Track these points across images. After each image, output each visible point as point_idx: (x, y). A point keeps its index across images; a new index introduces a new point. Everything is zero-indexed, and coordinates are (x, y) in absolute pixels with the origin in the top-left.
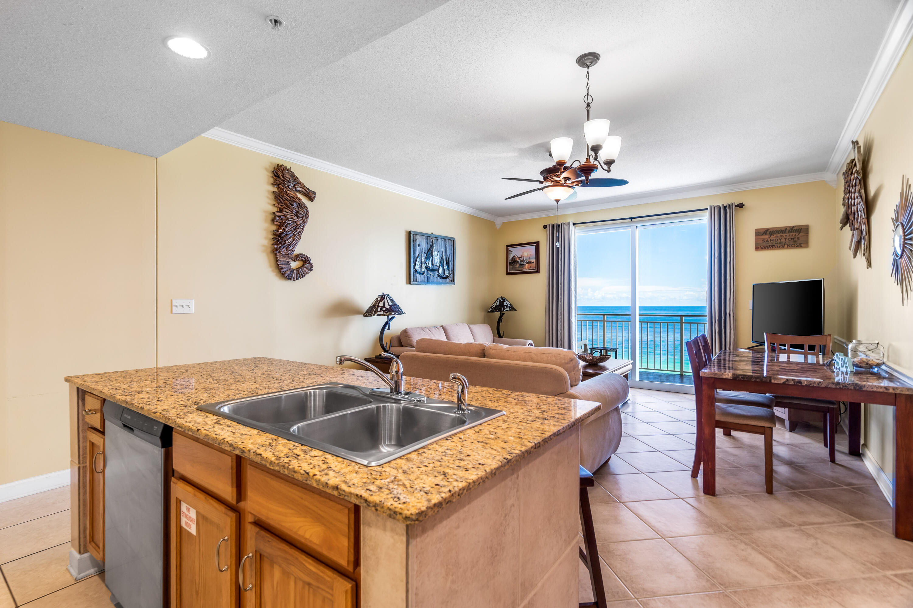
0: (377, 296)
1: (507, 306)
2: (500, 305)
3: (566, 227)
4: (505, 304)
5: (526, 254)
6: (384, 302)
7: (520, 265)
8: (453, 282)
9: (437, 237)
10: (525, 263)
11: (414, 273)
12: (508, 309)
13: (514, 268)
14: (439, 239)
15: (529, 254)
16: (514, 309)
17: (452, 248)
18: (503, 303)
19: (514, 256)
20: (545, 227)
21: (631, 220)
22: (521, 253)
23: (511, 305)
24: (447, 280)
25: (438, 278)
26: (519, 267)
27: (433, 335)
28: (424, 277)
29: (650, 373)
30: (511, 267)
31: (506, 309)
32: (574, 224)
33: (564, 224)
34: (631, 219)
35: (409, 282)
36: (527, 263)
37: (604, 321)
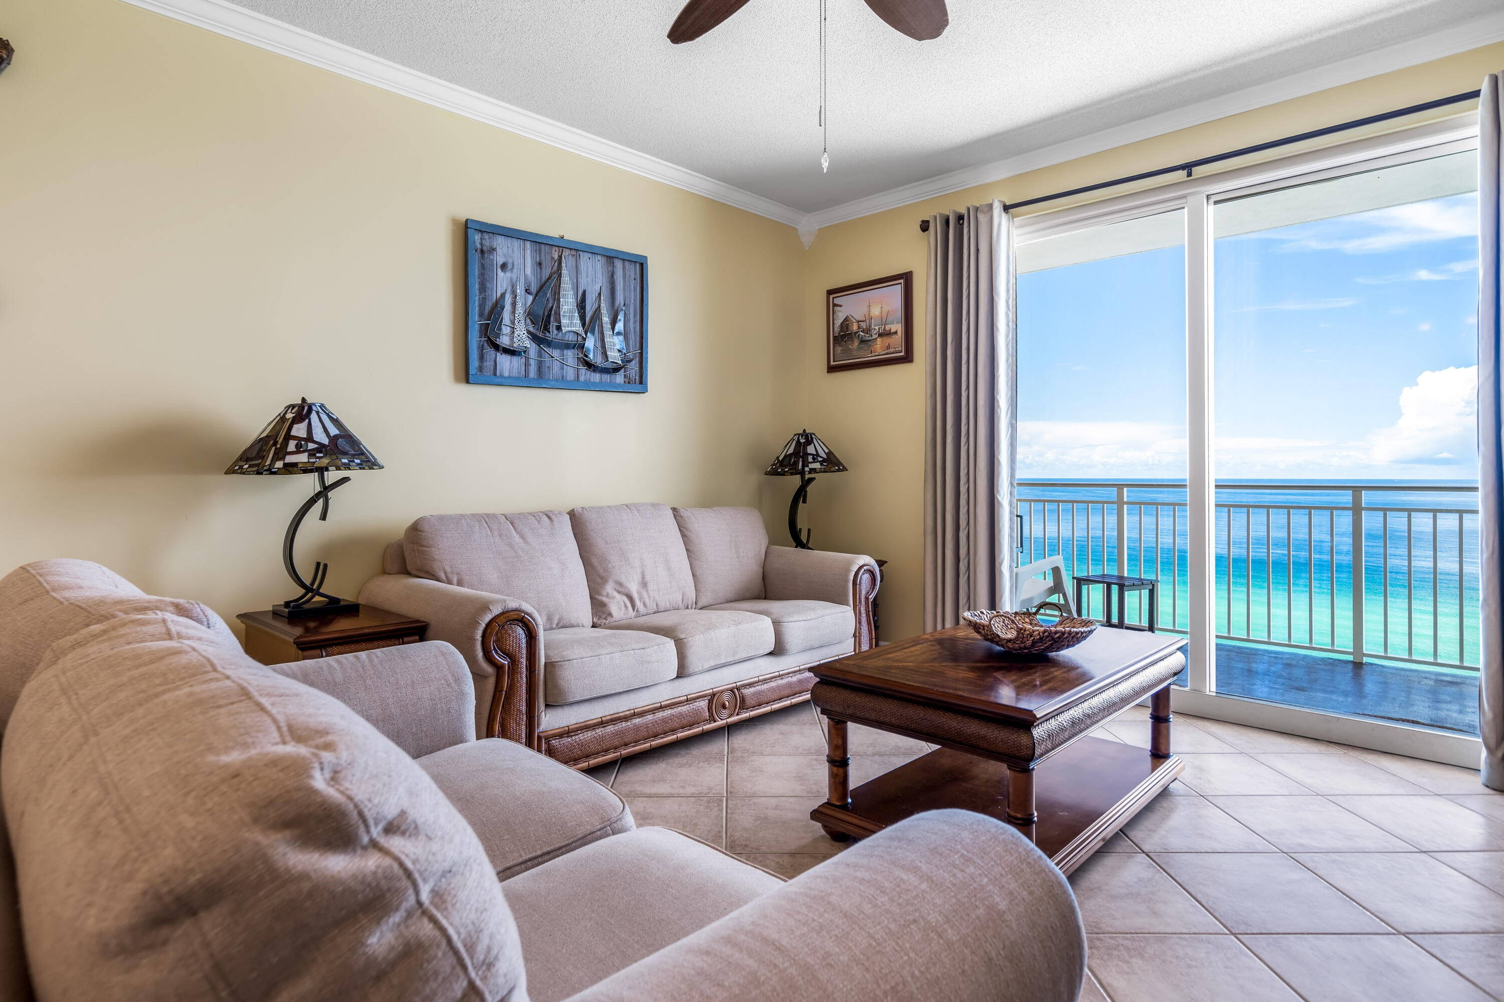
0: (281, 409)
1: (816, 456)
2: (796, 453)
3: (982, 218)
4: (811, 449)
5: (876, 311)
6: (310, 424)
7: (863, 341)
8: (641, 383)
9: (577, 249)
10: (875, 337)
11: (481, 349)
12: (817, 466)
13: (846, 351)
14: (587, 255)
15: (885, 310)
16: (838, 463)
17: (635, 285)
18: (805, 449)
19: (846, 319)
20: (925, 226)
21: (1189, 175)
22: (864, 310)
23: (830, 454)
24: (619, 378)
25: (583, 370)
26: (859, 349)
27: (523, 537)
28: (527, 365)
29: (1255, 652)
30: (839, 349)
31: (812, 466)
32: (1006, 208)
33: (977, 209)
34: (1188, 167)
35: (465, 375)
36: (880, 335)
37: (1120, 503)
